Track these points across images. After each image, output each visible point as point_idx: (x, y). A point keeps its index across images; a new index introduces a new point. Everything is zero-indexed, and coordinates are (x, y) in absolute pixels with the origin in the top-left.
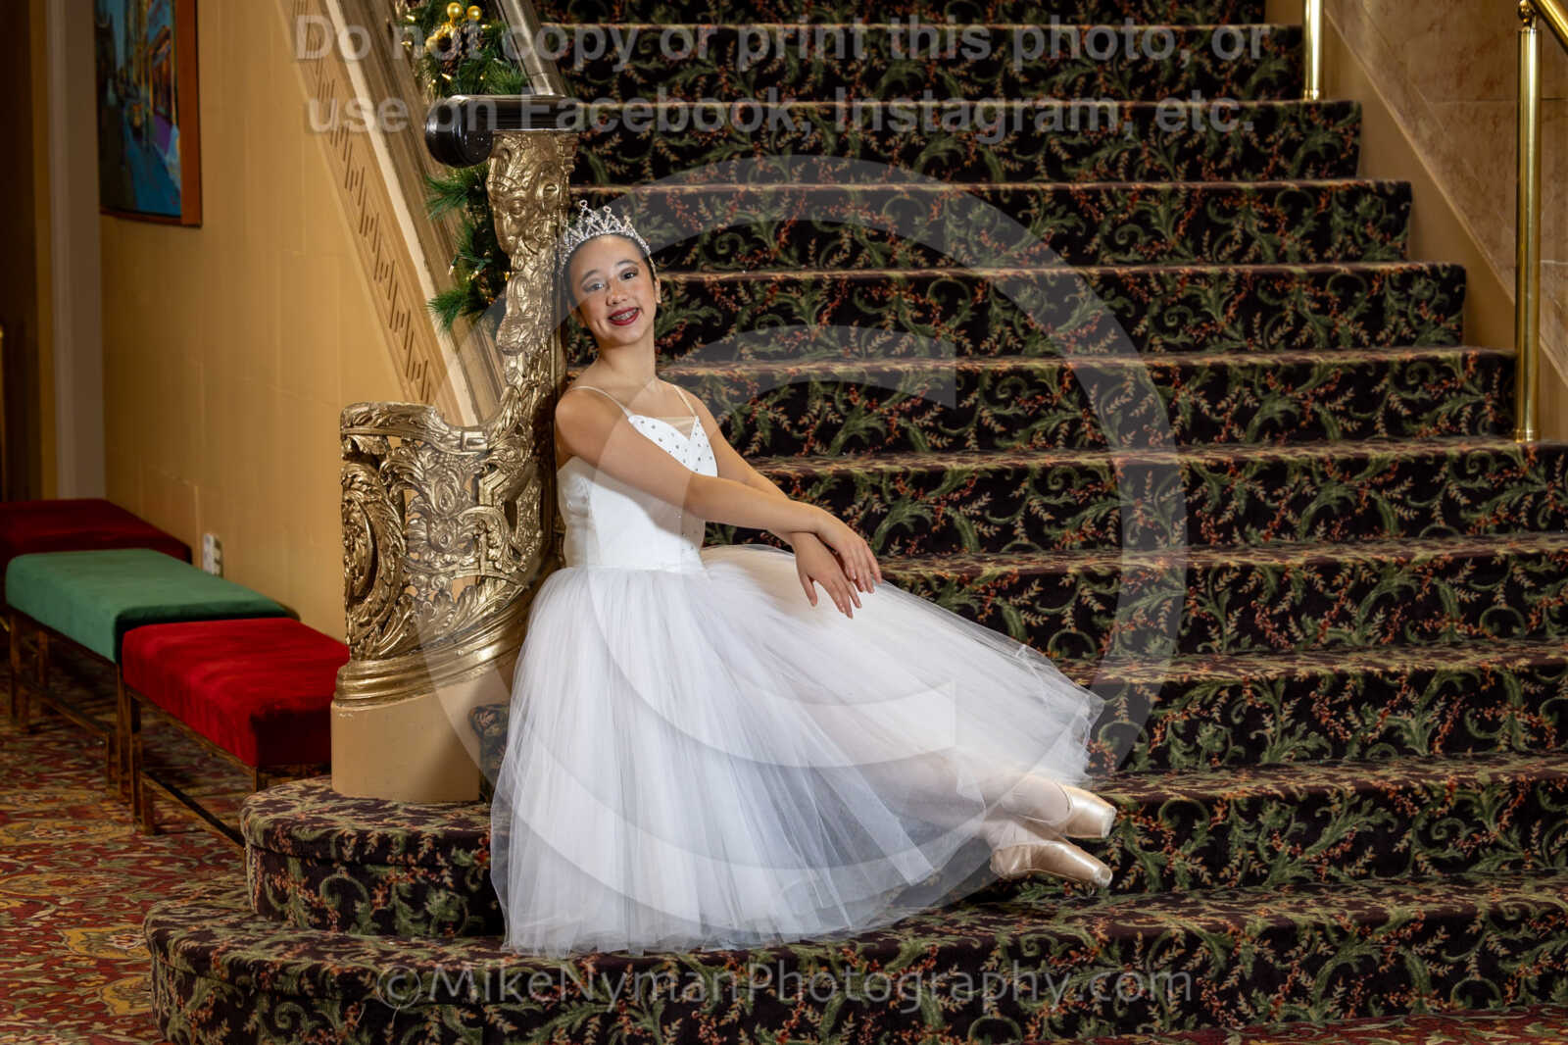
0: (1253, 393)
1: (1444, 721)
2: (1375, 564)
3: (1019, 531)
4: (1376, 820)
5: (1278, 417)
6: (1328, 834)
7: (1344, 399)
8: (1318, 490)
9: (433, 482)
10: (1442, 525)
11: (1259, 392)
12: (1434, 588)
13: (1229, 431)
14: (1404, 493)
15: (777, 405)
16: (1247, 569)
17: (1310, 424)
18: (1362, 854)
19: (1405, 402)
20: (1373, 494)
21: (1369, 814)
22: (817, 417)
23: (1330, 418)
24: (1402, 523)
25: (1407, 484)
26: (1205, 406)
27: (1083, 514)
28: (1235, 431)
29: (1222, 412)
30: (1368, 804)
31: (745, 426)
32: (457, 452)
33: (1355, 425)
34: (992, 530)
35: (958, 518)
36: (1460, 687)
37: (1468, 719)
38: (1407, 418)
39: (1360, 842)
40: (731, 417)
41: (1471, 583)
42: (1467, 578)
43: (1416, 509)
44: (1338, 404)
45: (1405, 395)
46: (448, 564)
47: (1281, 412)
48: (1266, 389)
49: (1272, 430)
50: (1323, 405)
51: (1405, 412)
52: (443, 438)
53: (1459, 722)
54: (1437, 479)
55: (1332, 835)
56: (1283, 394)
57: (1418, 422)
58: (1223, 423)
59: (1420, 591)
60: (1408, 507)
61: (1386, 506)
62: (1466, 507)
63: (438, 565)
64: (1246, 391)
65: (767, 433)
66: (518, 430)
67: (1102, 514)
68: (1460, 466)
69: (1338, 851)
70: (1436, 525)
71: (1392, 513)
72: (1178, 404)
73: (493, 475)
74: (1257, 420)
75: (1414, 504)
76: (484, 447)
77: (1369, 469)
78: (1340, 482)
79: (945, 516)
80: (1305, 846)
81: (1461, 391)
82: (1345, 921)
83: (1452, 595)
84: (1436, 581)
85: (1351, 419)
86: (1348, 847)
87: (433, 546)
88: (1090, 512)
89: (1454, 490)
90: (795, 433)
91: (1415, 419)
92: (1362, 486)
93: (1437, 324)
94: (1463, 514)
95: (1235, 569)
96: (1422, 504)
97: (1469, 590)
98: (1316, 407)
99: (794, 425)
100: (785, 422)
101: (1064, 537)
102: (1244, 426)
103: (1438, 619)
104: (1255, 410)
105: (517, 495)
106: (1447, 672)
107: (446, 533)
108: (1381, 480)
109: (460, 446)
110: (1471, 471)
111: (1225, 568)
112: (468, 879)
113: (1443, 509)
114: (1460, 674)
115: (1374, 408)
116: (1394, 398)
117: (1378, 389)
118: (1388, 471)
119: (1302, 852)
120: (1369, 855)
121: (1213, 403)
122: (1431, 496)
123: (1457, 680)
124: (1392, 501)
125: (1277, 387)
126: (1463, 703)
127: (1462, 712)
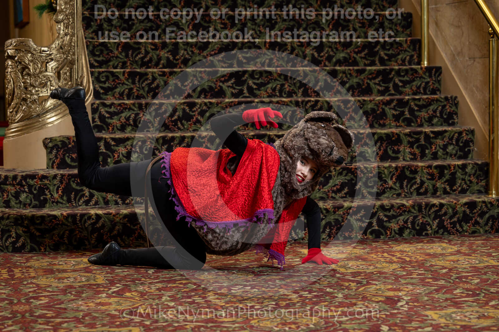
0: (332, 51)
1: (380, 150)
2: (362, 101)
3: (245, 91)
4: (347, 178)
5: (341, 59)
6: (331, 183)
7: (364, 53)
8: (349, 79)
9: (31, 64)
10: (393, 92)
11: (335, 50)
12: (383, 109)
13: (325, 63)
14: (379, 81)
15: (168, 52)
16: (317, 102)
17: (353, 61)
18: (344, 190)
19: (386, 55)
20: (369, 81)
21: (346, 176)
22: (182, 56)
23: (360, 60)
24: (379, 91)
25: (380, 78)
26: (316, 55)
27: (267, 86)
28: (327, 63)
29: (322, 57)
30: (345, 172)
31: (158, 59)
32: (39, 54)
33: (369, 62)
34: (236, 91)
35: (224, 86)
36: (385, 138)
37: (389, 150)
38: (387, 60)
39: (343, 185)
40: (152, 55)
41: (396, 108)
42: (395, 106)
43: (384, 86)
44: (363, 55)
45: (386, 52)
46: (37, 91)
47: (343, 57)
48: (337, 49)
49: (339, 62)
50: (357, 55)
51: (386, 58)
52: (35, 50)
53: (386, 151)
54: (391, 76)
55: (333, 183)
56: (343, 51)
57: (390, 61)
58: (322, 61)
59: (378, 110)
60: (381, 86)
61: (373, 86)
62: (401, 86)
63: (33, 91)
64: (330, 50)
65: (165, 61)
66: (61, 48)
67: (274, 86)
68: (398, 72)
69: (335, 188)
70: (391, 92)
71: (375, 88)
72: (306, 54)
73: (52, 62)
74: (334, 60)
75: (383, 85)
76: (48, 52)
77: (366, 73)
78: (356, 77)
79: (220, 86)
80: (323, 186)
81: (405, 51)
82: (328, 207)
83: (390, 112)
84: (384, 107)
85: (367, 60)
86: (339, 187)
87: (32, 85)
88: (270, 86)
89: (397, 81)
90: (175, 62)
91: (389, 60)
92: (364, 78)
93: (403, 32)
94: (400, 89)
95: (313, 101)
96: (386, 85)
97: (396, 110)
98: (355, 55)
99: (174, 59)
100: (171, 58)
101: (261, 94)
102: (330, 62)
103: (385, 120)
104: (333, 56)
105: (61, 69)
106: (380, 133)
107: (36, 81)
108: (371, 76)
109: (40, 52)
110: (402, 74)
111: (310, 101)
112: (33, 189)
113: (393, 86)
114: (385, 134)
115: (375, 56)
116: (382, 53)
117: (376, 49)
118: (373, 73)
119: (323, 188)
120: (346, 190)
121: (319, 53)
122: (389, 82)
123: (384, 136)
124: (375, 84)
125: (340, 48)
126: (387, 144)
127: (387, 147)
